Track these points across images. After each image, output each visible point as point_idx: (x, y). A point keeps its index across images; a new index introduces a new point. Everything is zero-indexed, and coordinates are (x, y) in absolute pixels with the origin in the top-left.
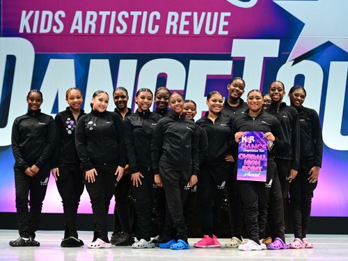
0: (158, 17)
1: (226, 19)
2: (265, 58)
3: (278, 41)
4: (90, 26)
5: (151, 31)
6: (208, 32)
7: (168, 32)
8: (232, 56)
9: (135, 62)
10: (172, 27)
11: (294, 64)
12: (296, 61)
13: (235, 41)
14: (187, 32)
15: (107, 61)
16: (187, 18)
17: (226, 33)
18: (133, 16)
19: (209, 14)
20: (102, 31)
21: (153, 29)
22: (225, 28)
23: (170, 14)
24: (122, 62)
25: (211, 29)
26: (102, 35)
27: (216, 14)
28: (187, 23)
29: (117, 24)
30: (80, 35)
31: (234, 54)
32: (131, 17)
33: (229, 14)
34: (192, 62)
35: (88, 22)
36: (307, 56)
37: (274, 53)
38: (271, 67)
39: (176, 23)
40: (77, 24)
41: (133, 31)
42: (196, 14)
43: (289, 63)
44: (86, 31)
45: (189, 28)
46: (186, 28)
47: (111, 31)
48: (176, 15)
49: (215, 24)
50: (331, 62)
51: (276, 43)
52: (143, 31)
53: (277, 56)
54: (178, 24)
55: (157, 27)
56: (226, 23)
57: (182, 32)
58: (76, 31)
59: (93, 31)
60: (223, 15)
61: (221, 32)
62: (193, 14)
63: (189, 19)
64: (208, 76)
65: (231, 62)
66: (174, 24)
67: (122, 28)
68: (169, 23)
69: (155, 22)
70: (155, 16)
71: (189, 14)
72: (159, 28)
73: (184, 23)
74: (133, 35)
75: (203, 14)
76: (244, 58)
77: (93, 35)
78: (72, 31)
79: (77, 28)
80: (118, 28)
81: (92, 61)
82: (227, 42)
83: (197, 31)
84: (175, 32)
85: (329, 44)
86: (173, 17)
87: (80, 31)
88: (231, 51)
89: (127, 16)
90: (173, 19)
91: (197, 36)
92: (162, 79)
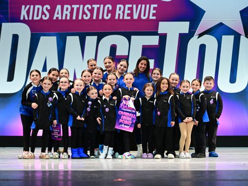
0: (110, 8)
1: (154, 9)
2: (180, 34)
4: (66, 15)
5: (106, 17)
6: (143, 17)
7: (117, 17)
8: (159, 32)
9: (95, 38)
10: (119, 14)
11: (198, 38)
12: (200, 35)
14: (129, 18)
15: (77, 38)
16: (129, 9)
17: (154, 18)
18: (94, 8)
19: (143, 6)
20: (74, 18)
21: (107, 16)
22: (154, 15)
23: (118, 6)
24: (87, 38)
25: (144, 16)
26: (74, 21)
27: (148, 6)
28: (129, 12)
29: (84, 13)
30: (60, 21)
33: (156, 6)
34: (133, 37)
35: (65, 12)
36: (208, 32)
37: (187, 31)
38: (184, 40)
39: (122, 11)
40: (58, 14)
41: (94, 18)
42: (135, 6)
43: (195, 37)
44: (64, 18)
45: (131, 15)
46: (128, 15)
47: (80, 18)
48: (122, 6)
49: (148, 12)
50: (223, 36)
51: (188, 23)
52: (100, 17)
53: (188, 32)
54: (124, 12)
55: (110, 15)
56: (155, 12)
57: (126, 17)
58: (57, 18)
59: (68, 18)
60: (153, 6)
61: (151, 17)
62: (133, 6)
63: (131, 9)
64: (143, 46)
65: (158, 37)
66: (121, 12)
67: (87, 16)
68: (118, 12)
69: (109, 11)
70: (108, 8)
71: (130, 6)
72: (111, 15)
74: (94, 20)
75: (140, 6)
76: (166, 34)
77: (68, 21)
78: (55, 18)
79: (58, 16)
80: (84, 16)
81: (68, 38)
82: (155, 24)
83: (136, 17)
84: (121, 18)
85: (221, 24)
86: (120, 8)
87: (60, 18)
88: (158, 29)
89: (90, 8)
90: (120, 9)
91: (136, 20)
92: (113, 48)
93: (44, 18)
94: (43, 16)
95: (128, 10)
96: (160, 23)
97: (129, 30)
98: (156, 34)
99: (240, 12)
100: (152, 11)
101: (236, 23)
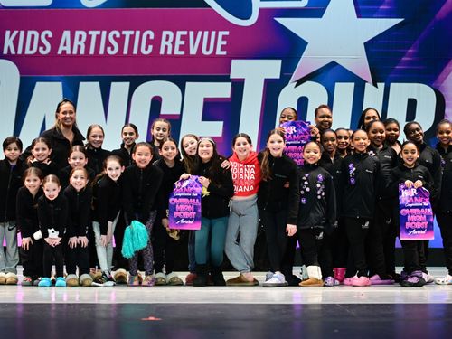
0: (152, 37)
1: (224, 38)
2: (265, 79)
3: (280, 62)
4: (79, 47)
5: (144, 52)
6: (205, 52)
7: (162, 52)
8: (231, 77)
9: (128, 84)
10: (166, 47)
11: (296, 86)
12: (300, 82)
13: (234, 62)
14: (182, 53)
15: (97, 85)
16: (183, 38)
17: (224, 53)
18: (124, 36)
19: (206, 33)
20: (92, 52)
21: (146, 49)
22: (223, 48)
23: (165, 33)
24: (114, 85)
25: (208, 49)
26: (92, 56)
27: (213, 33)
28: (183, 43)
29: (108, 44)
30: (68, 56)
31: (233, 75)
32: (123, 37)
33: (227, 33)
34: (189, 85)
35: (77, 42)
36: (311, 77)
37: (277, 75)
38: (272, 89)
39: (171, 42)
40: (65, 45)
41: (125, 52)
42: (192, 33)
43: (291, 84)
44: (75, 52)
45: (185, 47)
46: (181, 48)
47: (102, 52)
48: (171, 34)
49: (212, 43)
50: (337, 84)
51: (279, 62)
52: (135, 52)
53: (278, 77)
54: (173, 43)
55: (151, 47)
56: (225, 43)
57: (177, 52)
58: (64, 52)
59: (82, 52)
60: (221, 33)
61: (219, 52)
62: (188, 34)
63: (185, 38)
64: (205, 99)
65: (229, 85)
66: (169, 44)
67: (113, 49)
68: (164, 43)
69: (149, 42)
70: (148, 36)
71: (185, 33)
72: (153, 48)
73: (179, 42)
74: (125, 56)
75: (200, 33)
76: (244, 79)
77: (82, 56)
78: (60, 52)
79: (65, 48)
80: (109, 49)
81: (82, 85)
82: (225, 64)
83: (193, 51)
84: (169, 52)
85: (333, 64)
86: (168, 37)
87: (68, 52)
88: (229, 72)
89: (118, 35)
90: (167, 39)
91: (193, 56)
92: (156, 103)
93: (42, 52)
94: (41, 48)
95: (181, 40)
96: (233, 61)
97: (182, 72)
98: (226, 79)
99: (365, 44)
100: (221, 42)
101: (358, 62)
